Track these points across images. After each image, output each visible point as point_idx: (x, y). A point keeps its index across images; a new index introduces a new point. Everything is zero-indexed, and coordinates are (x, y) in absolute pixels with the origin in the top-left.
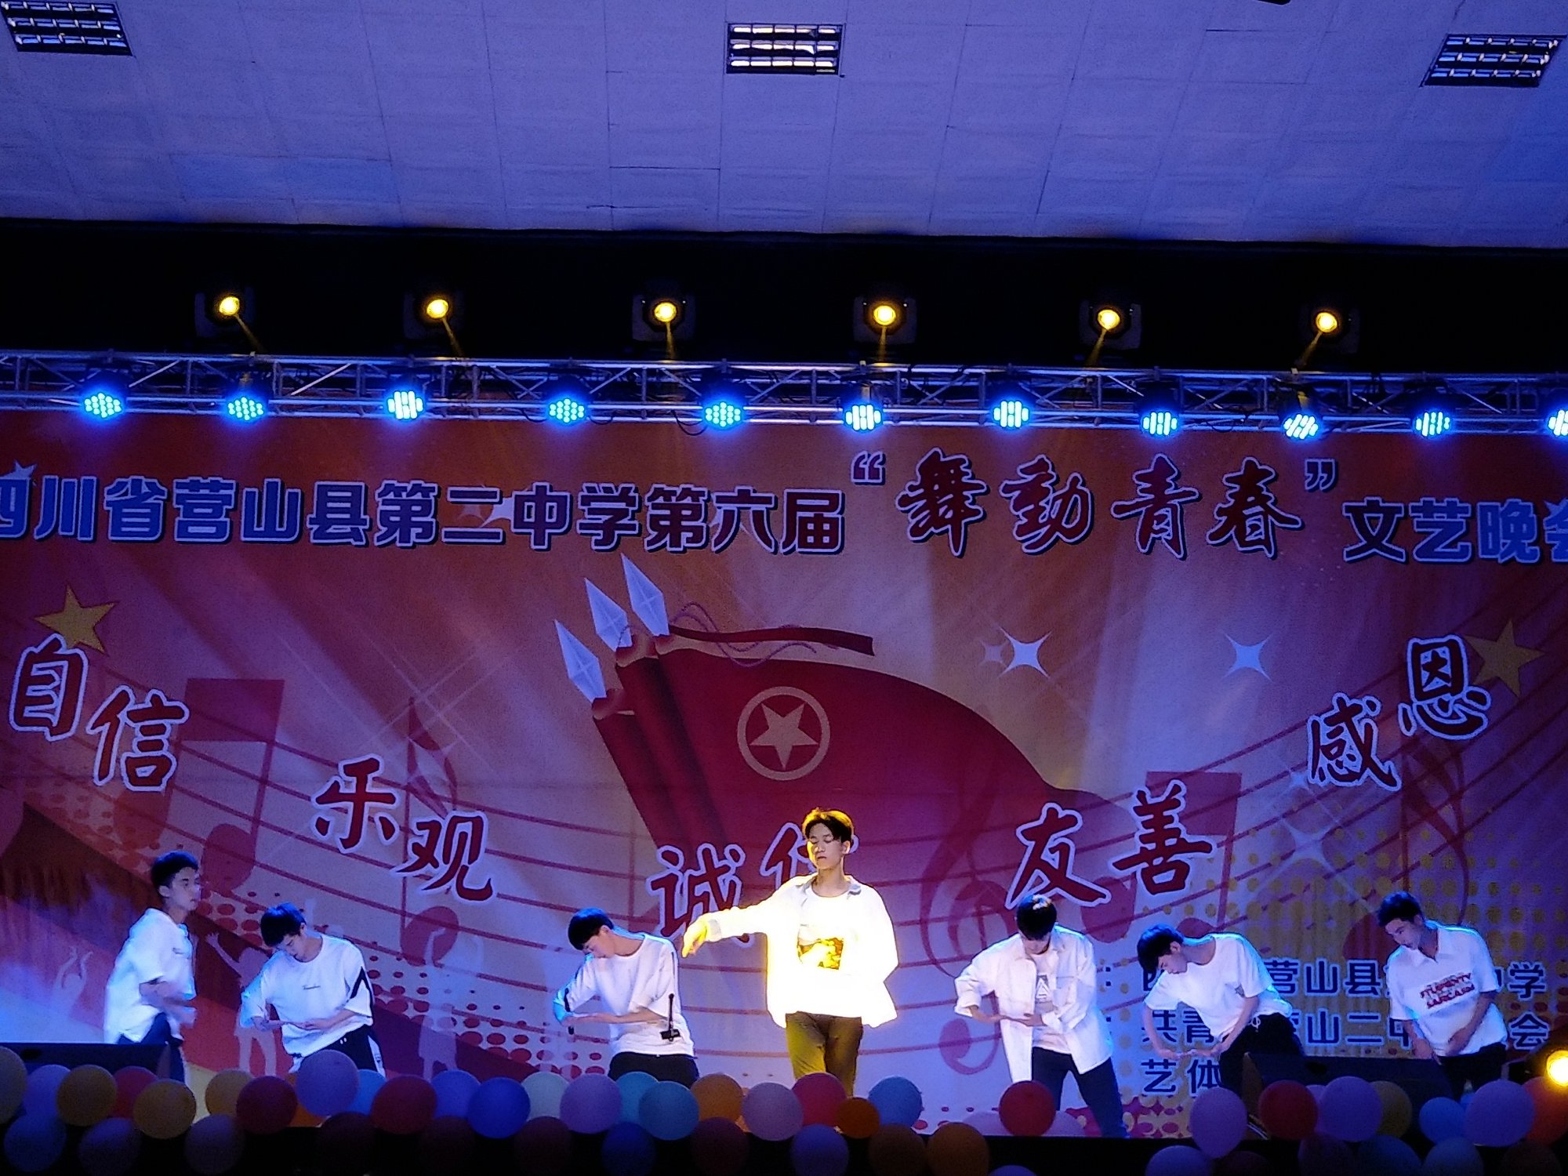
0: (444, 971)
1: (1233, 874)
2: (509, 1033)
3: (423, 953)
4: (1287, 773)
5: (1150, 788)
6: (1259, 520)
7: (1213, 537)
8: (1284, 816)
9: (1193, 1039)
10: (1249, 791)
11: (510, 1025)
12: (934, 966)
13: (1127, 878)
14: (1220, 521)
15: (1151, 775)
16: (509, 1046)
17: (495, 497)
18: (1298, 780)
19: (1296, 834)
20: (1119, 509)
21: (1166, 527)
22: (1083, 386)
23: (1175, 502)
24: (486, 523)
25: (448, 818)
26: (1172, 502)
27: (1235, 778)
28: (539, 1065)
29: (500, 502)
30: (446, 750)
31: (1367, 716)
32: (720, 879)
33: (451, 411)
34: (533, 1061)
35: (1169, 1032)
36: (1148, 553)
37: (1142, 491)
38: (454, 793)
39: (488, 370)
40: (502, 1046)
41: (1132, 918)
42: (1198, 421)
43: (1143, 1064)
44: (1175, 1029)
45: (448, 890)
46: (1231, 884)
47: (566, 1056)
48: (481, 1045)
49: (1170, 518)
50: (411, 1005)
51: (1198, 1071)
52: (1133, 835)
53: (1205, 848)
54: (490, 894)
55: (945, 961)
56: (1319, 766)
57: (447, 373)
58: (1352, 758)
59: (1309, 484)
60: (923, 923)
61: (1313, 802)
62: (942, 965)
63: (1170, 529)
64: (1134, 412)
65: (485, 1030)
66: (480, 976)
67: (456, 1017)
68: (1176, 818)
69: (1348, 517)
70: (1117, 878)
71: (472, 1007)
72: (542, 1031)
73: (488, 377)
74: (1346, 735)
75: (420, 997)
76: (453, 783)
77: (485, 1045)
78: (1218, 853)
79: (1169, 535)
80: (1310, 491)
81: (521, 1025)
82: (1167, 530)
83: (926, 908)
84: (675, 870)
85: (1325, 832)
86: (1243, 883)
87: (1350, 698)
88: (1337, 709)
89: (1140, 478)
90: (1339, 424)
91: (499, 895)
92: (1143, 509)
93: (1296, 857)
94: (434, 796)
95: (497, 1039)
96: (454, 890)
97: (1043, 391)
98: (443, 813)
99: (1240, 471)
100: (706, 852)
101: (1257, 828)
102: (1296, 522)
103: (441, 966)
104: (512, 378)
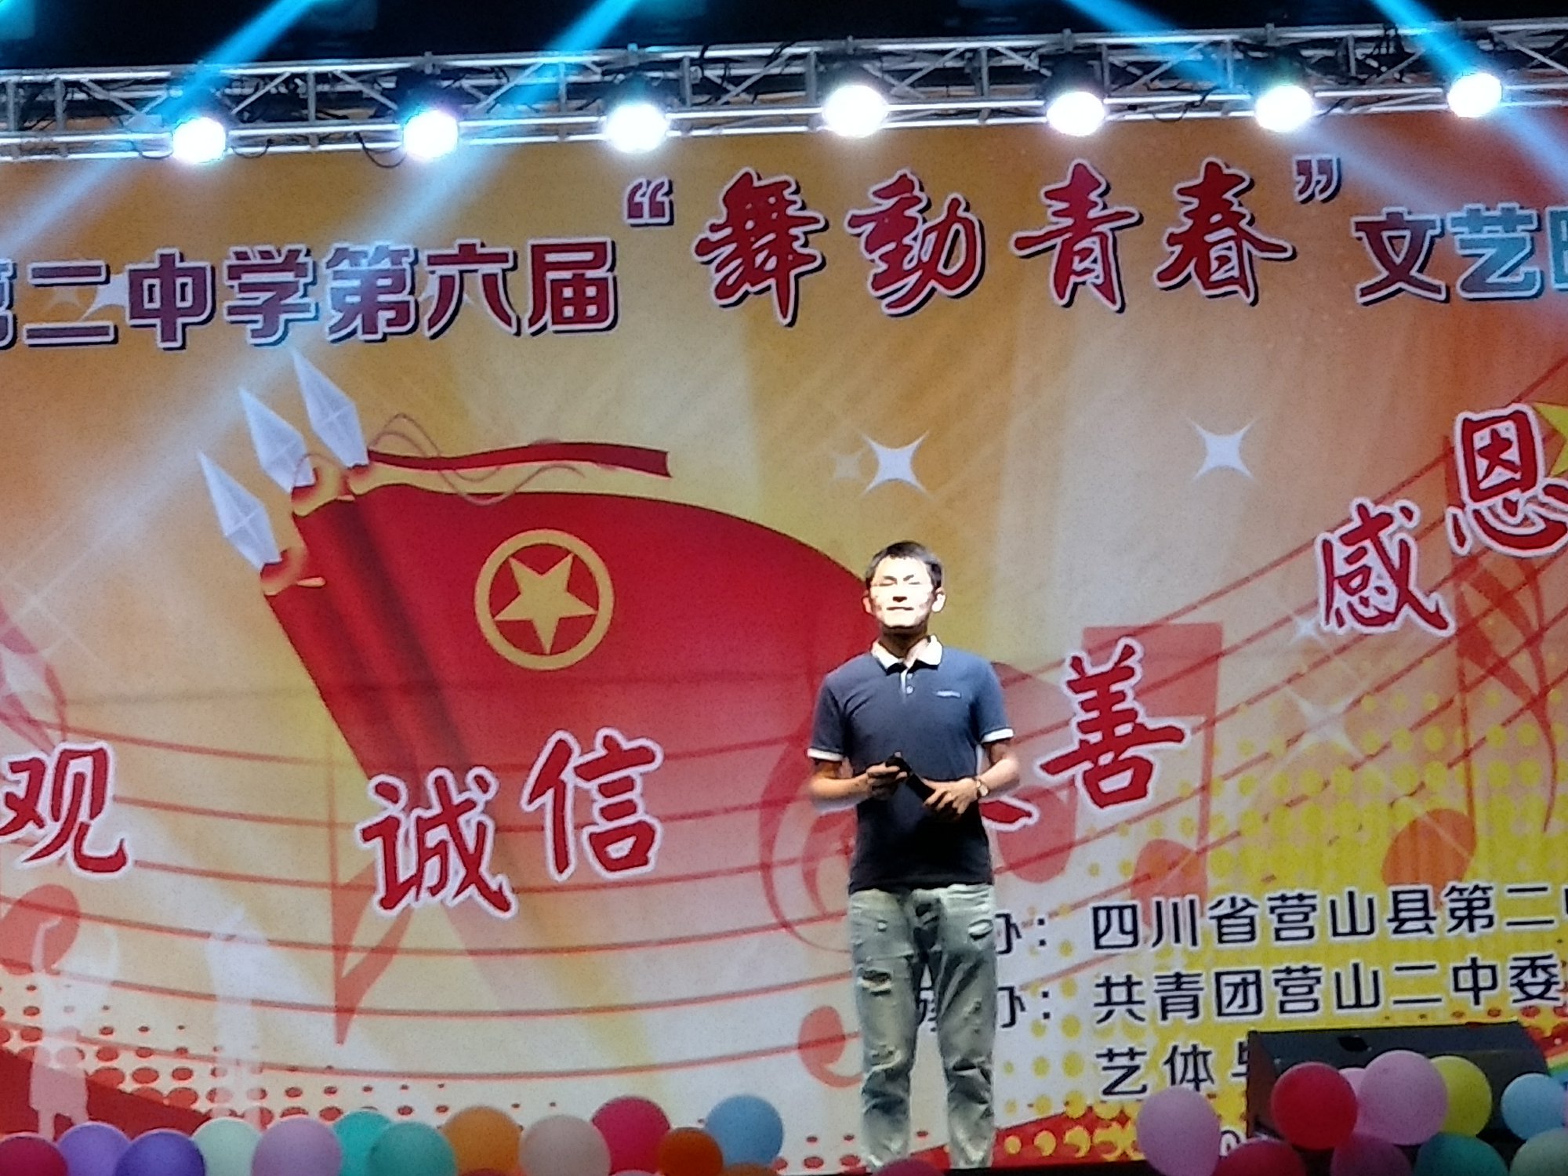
0: (63, 980)
1: (1218, 770)
2: (164, 1066)
3: (30, 954)
4: (1288, 619)
5: (1090, 652)
6: (1229, 249)
7: (1162, 277)
8: (1289, 681)
9: (1170, 1015)
10: (1235, 648)
11: (165, 1053)
12: (783, 930)
13: (1060, 787)
14: (1172, 253)
15: (1089, 632)
16: (165, 1085)
17: (99, 274)
18: (1305, 627)
19: (1306, 707)
20: (1021, 243)
21: (1093, 266)
22: (959, 64)
23: (1104, 228)
24: (86, 315)
25: (56, 753)
26: (1100, 228)
27: (1214, 631)
28: (210, 1110)
29: (107, 281)
30: (46, 654)
31: (1401, 528)
32: (462, 820)
33: (23, 150)
34: (202, 1106)
35: (1135, 1008)
36: (1068, 305)
37: (1055, 214)
38: (61, 716)
39: (78, 85)
40: (153, 1085)
41: (1071, 846)
42: (1133, 108)
43: (1099, 1056)
44: (1142, 1002)
45: (63, 858)
46: (1214, 785)
47: (250, 1095)
48: (122, 1087)
49: (1097, 253)
50: (15, 1034)
51: (1179, 1062)
52: (1067, 723)
53: (1174, 735)
54: (124, 863)
55: (801, 922)
56: (1335, 605)
57: (16, 94)
58: (1382, 591)
59: (1301, 192)
60: (766, 867)
61: (1327, 659)
62: (797, 928)
63: (1099, 268)
64: (1037, 99)
65: (127, 1063)
66: (116, 984)
67: (82, 1046)
68: (1130, 694)
69: (1360, 239)
70: (1047, 787)
71: (107, 1031)
72: (212, 1060)
73: (80, 96)
74: (1372, 559)
75: (30, 1022)
76: (61, 702)
77: (129, 1086)
78: (1192, 741)
79: (1097, 277)
80: (1304, 202)
81: (182, 1052)
82: (1093, 270)
83: (768, 844)
84: (394, 810)
85: (1350, 700)
86: (1232, 784)
87: (1377, 503)
88: (1357, 522)
89: (1050, 195)
90: (1340, 102)
91: (136, 862)
92: (1058, 241)
93: (1307, 743)
94: (31, 722)
95: (145, 1075)
96: (70, 859)
97: (903, 75)
98: (49, 746)
99: (1196, 177)
100: (440, 782)
101: (1249, 703)
102: (1285, 250)
103: (58, 973)
104: (116, 96)
